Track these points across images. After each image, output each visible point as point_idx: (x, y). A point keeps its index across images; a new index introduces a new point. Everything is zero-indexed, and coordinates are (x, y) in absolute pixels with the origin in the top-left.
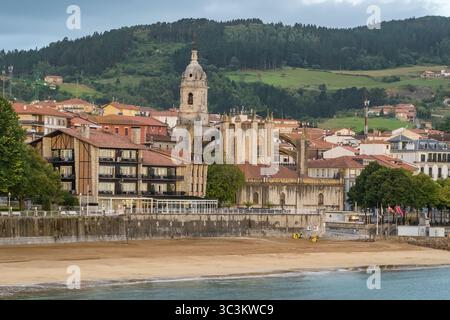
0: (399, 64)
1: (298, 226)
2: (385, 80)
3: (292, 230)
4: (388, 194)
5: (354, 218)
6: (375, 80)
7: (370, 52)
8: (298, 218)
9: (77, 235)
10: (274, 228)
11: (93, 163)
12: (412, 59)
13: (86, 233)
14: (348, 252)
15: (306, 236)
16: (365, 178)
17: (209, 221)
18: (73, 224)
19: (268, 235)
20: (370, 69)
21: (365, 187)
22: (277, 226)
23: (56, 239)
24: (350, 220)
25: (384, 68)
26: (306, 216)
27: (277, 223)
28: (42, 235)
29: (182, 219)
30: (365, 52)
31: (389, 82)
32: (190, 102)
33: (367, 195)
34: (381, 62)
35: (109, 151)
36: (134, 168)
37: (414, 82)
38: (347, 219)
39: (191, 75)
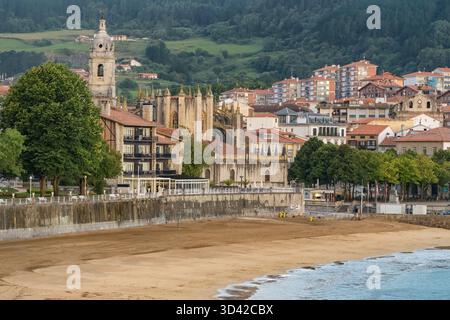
0: (47, 28)
1: (283, 205)
2: (36, 43)
3: (279, 209)
4: (340, 170)
5: (317, 195)
6: (26, 43)
7: (18, 14)
8: (283, 197)
9: (133, 218)
10: (264, 207)
11: (118, 141)
12: (59, 23)
13: (139, 217)
14: (377, 232)
15: (290, 215)
16: (308, 154)
17: (217, 202)
18: (130, 207)
19: (259, 214)
20: (19, 32)
21: (311, 163)
22: (266, 205)
23: (119, 224)
24: (314, 197)
25: (33, 31)
26: (290, 194)
27: (267, 201)
28: (110, 220)
29: (201, 200)
30: (13, 14)
31: (41, 45)
32: (100, 74)
33: (316, 171)
34: (30, 26)
35: (129, 129)
36: (148, 147)
37: (69, 46)
38: (311, 196)
39: (101, 46)
